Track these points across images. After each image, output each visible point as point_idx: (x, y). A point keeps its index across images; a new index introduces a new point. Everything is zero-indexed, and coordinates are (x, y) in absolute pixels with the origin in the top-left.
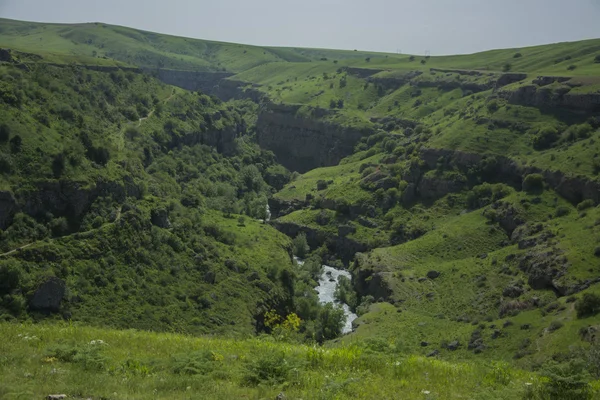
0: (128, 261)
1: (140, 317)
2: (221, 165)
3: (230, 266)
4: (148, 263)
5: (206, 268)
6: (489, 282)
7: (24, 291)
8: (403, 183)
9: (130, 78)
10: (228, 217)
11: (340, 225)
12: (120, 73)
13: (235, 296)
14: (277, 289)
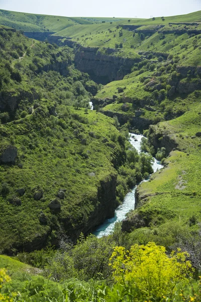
0: (42, 135)
1: (56, 165)
2: (63, 82)
3: (92, 135)
4: (52, 136)
5: (81, 137)
8: (168, 86)
9: (10, 35)
10: (77, 109)
11: (136, 111)
12: (4, 32)
13: (99, 151)
14: (118, 146)
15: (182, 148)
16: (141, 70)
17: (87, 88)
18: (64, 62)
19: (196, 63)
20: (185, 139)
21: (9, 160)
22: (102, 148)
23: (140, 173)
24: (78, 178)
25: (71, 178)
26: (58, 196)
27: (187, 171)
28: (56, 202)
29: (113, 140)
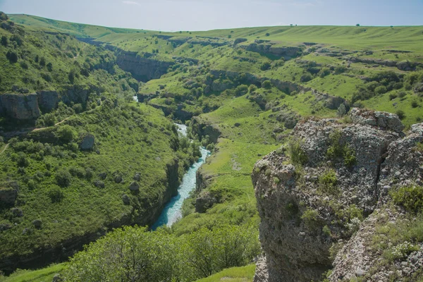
0: (111, 124)
1: (128, 151)
2: (110, 79)
3: (150, 124)
4: (119, 125)
5: (142, 126)
6: (265, 127)
7: (76, 141)
8: (204, 85)
9: (65, 38)
11: (178, 105)
12: (60, 35)
13: (159, 138)
14: (173, 135)
15: (225, 136)
16: (176, 71)
17: (130, 84)
18: (111, 62)
19: (226, 68)
20: (226, 128)
21: (88, 147)
22: (161, 135)
23: (192, 157)
24: (148, 162)
25: (143, 162)
26: (135, 179)
27: (237, 154)
28: (135, 184)
29: (168, 129)
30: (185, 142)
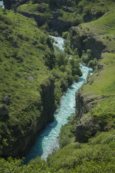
3: (20, 37)
5: (11, 39)
11: (53, 12)
13: (31, 54)
14: (48, 49)
15: (110, 50)
20: (112, 40)
22: (33, 50)
23: (71, 76)
24: (19, 82)
25: (12, 82)
26: (3, 102)
28: (4, 108)
29: (42, 43)
30: (62, 58)
